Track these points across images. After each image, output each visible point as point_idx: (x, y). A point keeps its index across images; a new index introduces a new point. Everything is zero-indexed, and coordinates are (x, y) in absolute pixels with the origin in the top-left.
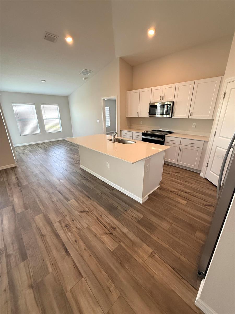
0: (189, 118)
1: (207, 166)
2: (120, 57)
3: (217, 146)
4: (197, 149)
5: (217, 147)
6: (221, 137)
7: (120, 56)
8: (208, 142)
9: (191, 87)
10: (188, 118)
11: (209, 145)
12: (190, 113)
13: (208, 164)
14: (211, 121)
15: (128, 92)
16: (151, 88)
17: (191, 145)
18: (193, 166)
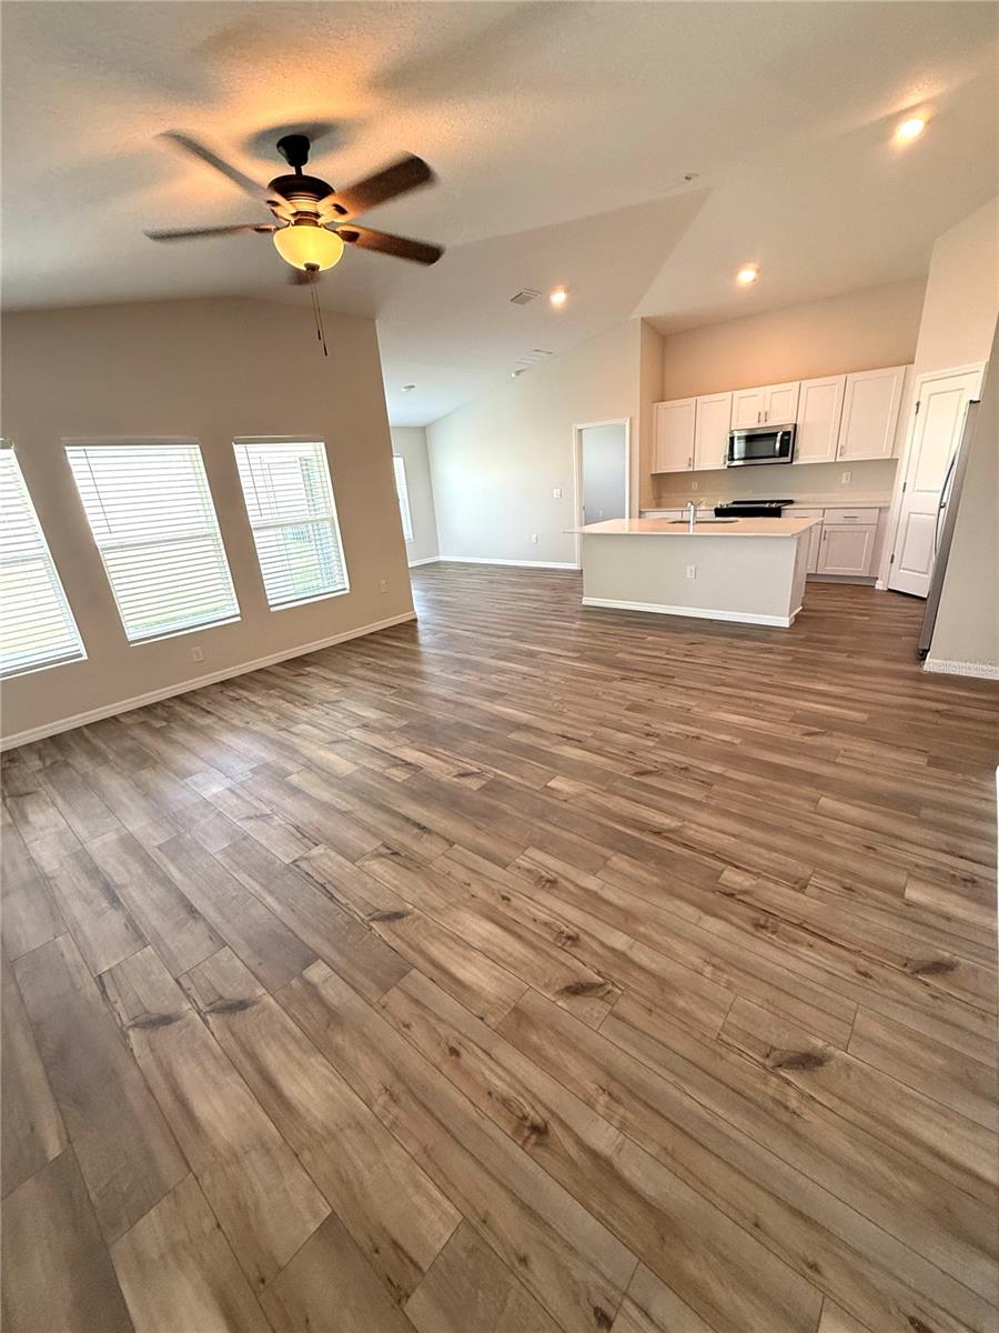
0: (838, 460)
1: (892, 562)
2: (643, 319)
3: (910, 513)
4: (865, 528)
5: (912, 516)
6: (918, 491)
7: (644, 316)
8: (888, 508)
9: (839, 388)
10: (835, 462)
11: (893, 515)
12: (840, 450)
13: (893, 556)
14: (892, 463)
15: (656, 404)
16: (729, 393)
17: (851, 521)
18: (860, 570)
